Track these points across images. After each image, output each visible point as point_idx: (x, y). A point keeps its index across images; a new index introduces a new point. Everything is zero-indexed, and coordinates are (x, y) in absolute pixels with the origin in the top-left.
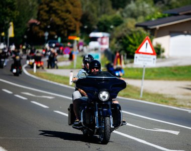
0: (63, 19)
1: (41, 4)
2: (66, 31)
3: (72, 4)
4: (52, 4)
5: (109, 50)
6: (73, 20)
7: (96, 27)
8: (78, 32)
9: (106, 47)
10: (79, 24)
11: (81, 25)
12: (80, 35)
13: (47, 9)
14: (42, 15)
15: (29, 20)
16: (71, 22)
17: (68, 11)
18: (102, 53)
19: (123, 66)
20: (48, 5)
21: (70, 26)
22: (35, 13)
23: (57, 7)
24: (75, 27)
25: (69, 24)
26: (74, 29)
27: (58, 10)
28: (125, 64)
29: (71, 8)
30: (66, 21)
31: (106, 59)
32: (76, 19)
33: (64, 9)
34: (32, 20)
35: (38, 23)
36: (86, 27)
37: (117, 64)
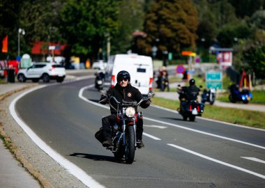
0: (174, 30)
1: (149, 12)
2: (179, 45)
3: (186, 11)
4: (161, 12)
5: (233, 68)
6: (187, 31)
7: (215, 40)
8: (194, 46)
9: (229, 64)
10: (194, 37)
11: (197, 37)
12: (196, 49)
13: (155, 18)
14: (149, 26)
15: (134, 32)
16: (184, 33)
17: (181, 20)
18: (224, 72)
20: (156, 13)
21: (183, 39)
22: (142, 22)
23: (168, 16)
24: (190, 40)
25: (182, 36)
26: (189, 43)
27: (169, 18)
28: (253, 85)
29: (185, 16)
30: (179, 32)
31: (229, 79)
32: (191, 31)
33: (175, 18)
34: (138, 32)
35: (145, 35)
36: (203, 40)
37: (244, 85)
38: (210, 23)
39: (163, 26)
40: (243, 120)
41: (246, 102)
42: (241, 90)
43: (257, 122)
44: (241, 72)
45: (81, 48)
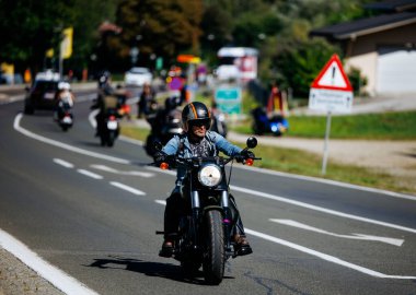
0: (165, 23)
5: (258, 82)
6: (186, 24)
7: (230, 37)
8: (196, 46)
9: (252, 75)
10: (196, 32)
11: (201, 33)
12: (200, 52)
13: (135, 3)
14: (125, 15)
15: (100, 24)
16: (181, 27)
17: (175, 7)
18: (244, 88)
19: (286, 112)
21: (180, 35)
22: (113, 11)
24: (190, 39)
25: (177, 31)
26: (188, 42)
27: (157, 4)
28: (290, 108)
30: (173, 25)
31: (251, 99)
32: (192, 23)
33: (166, 3)
34: (106, 25)
35: (119, 30)
36: (211, 37)
37: (274, 108)
38: (222, 11)
39: (147, 16)
40: (274, 162)
41: (278, 134)
42: (270, 115)
43: (294, 165)
44: (271, 87)
45: (16, 50)
